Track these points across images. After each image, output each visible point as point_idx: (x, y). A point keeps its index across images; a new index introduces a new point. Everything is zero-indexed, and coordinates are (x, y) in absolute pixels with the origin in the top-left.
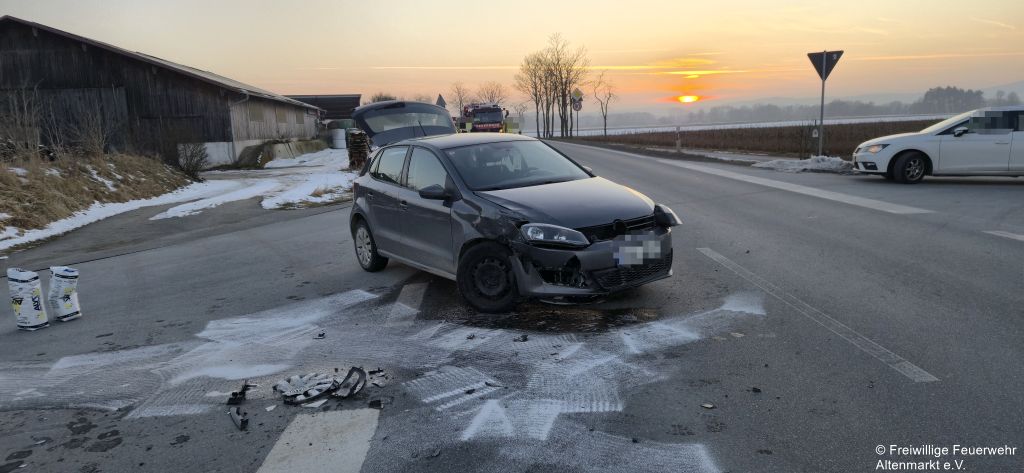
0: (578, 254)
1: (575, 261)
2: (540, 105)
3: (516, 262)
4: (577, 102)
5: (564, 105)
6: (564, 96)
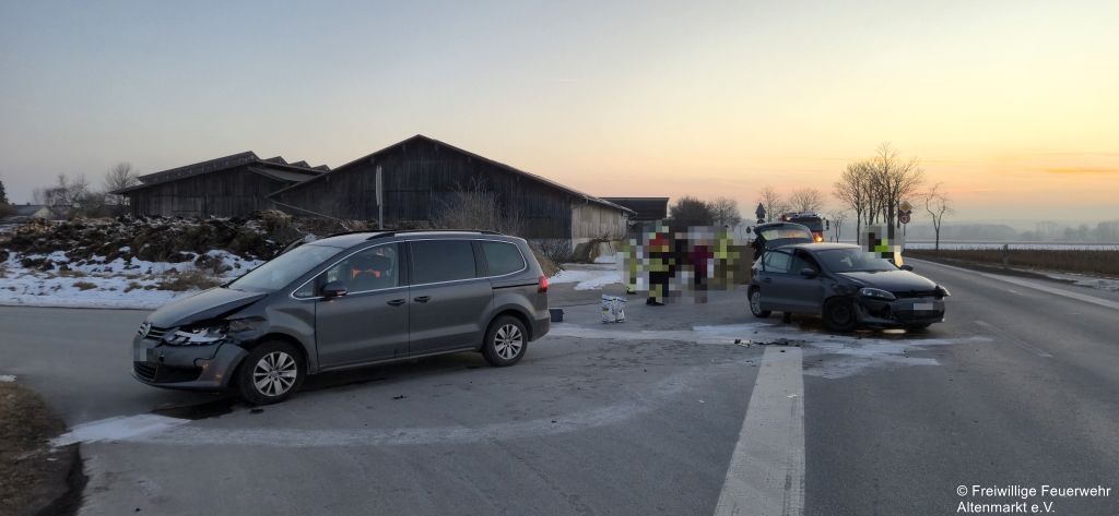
0: (890, 303)
1: (888, 307)
2: (862, 214)
3: (856, 306)
4: (905, 214)
5: (891, 215)
6: (891, 207)
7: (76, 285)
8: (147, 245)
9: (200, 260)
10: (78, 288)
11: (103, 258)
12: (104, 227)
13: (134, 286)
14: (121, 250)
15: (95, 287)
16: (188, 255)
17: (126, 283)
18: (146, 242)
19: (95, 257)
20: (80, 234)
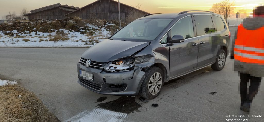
7: (23, 40)
8: (41, 28)
9: (57, 32)
10: (24, 41)
11: (28, 32)
12: (27, 23)
13: (41, 40)
14: (33, 29)
15: (30, 40)
16: (53, 31)
17: (39, 40)
18: (40, 27)
19: (26, 32)
20: (20, 25)
